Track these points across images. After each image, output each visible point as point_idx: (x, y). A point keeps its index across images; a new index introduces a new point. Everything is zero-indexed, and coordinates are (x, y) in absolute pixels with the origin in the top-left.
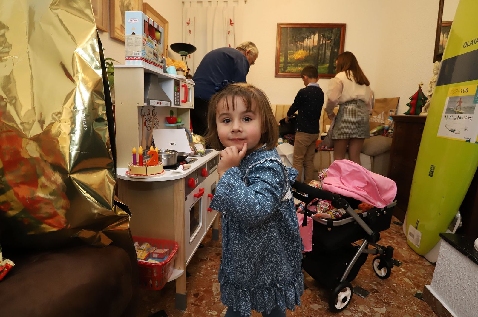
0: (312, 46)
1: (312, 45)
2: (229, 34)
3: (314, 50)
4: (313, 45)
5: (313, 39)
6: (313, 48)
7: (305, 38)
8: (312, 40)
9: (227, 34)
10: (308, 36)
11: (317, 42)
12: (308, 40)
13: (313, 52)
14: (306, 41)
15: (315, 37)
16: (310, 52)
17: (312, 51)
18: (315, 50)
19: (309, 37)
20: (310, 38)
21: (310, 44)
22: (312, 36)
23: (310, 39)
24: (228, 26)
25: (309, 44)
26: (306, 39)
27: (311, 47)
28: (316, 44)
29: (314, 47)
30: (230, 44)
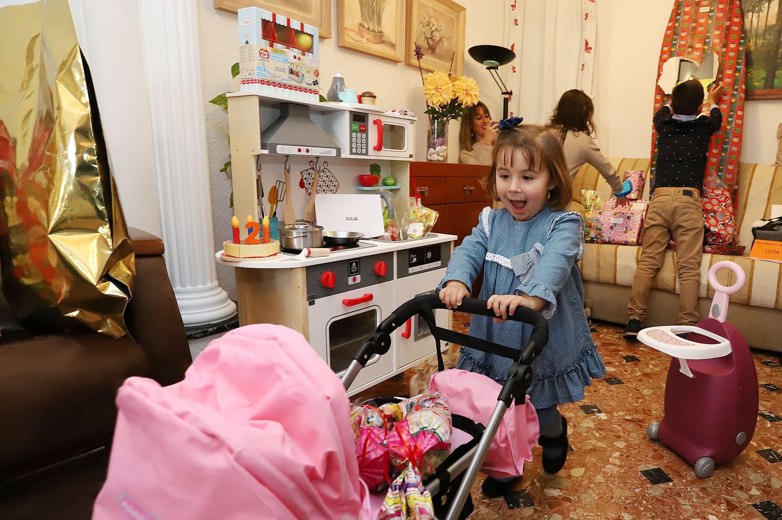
0: (764, 28)
1: (762, 25)
2: (586, 19)
3: (768, 37)
4: (766, 25)
5: (766, 11)
6: (765, 30)
7: (748, 11)
8: (763, 15)
9: (584, 19)
10: (754, 7)
11: (776, 17)
12: (754, 14)
13: (765, 41)
14: (750, 17)
15: (770, 5)
16: (758, 41)
17: (762, 37)
18: (770, 35)
19: (757, 8)
20: (760, 10)
21: (758, 23)
22: (764, 4)
23: (759, 12)
24: (585, 4)
25: (756, 24)
26: (751, 13)
27: (761, 31)
28: (772, 21)
29: (768, 28)
30: (587, 40)
